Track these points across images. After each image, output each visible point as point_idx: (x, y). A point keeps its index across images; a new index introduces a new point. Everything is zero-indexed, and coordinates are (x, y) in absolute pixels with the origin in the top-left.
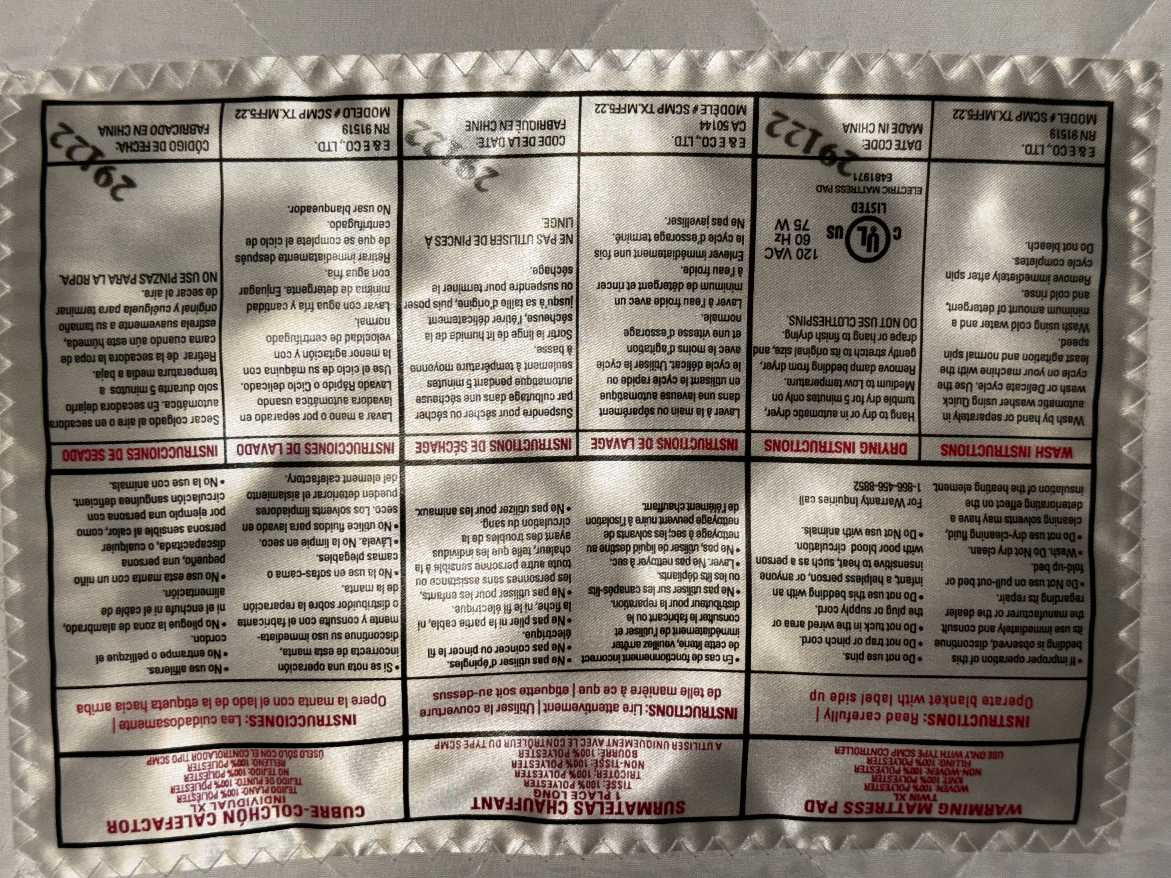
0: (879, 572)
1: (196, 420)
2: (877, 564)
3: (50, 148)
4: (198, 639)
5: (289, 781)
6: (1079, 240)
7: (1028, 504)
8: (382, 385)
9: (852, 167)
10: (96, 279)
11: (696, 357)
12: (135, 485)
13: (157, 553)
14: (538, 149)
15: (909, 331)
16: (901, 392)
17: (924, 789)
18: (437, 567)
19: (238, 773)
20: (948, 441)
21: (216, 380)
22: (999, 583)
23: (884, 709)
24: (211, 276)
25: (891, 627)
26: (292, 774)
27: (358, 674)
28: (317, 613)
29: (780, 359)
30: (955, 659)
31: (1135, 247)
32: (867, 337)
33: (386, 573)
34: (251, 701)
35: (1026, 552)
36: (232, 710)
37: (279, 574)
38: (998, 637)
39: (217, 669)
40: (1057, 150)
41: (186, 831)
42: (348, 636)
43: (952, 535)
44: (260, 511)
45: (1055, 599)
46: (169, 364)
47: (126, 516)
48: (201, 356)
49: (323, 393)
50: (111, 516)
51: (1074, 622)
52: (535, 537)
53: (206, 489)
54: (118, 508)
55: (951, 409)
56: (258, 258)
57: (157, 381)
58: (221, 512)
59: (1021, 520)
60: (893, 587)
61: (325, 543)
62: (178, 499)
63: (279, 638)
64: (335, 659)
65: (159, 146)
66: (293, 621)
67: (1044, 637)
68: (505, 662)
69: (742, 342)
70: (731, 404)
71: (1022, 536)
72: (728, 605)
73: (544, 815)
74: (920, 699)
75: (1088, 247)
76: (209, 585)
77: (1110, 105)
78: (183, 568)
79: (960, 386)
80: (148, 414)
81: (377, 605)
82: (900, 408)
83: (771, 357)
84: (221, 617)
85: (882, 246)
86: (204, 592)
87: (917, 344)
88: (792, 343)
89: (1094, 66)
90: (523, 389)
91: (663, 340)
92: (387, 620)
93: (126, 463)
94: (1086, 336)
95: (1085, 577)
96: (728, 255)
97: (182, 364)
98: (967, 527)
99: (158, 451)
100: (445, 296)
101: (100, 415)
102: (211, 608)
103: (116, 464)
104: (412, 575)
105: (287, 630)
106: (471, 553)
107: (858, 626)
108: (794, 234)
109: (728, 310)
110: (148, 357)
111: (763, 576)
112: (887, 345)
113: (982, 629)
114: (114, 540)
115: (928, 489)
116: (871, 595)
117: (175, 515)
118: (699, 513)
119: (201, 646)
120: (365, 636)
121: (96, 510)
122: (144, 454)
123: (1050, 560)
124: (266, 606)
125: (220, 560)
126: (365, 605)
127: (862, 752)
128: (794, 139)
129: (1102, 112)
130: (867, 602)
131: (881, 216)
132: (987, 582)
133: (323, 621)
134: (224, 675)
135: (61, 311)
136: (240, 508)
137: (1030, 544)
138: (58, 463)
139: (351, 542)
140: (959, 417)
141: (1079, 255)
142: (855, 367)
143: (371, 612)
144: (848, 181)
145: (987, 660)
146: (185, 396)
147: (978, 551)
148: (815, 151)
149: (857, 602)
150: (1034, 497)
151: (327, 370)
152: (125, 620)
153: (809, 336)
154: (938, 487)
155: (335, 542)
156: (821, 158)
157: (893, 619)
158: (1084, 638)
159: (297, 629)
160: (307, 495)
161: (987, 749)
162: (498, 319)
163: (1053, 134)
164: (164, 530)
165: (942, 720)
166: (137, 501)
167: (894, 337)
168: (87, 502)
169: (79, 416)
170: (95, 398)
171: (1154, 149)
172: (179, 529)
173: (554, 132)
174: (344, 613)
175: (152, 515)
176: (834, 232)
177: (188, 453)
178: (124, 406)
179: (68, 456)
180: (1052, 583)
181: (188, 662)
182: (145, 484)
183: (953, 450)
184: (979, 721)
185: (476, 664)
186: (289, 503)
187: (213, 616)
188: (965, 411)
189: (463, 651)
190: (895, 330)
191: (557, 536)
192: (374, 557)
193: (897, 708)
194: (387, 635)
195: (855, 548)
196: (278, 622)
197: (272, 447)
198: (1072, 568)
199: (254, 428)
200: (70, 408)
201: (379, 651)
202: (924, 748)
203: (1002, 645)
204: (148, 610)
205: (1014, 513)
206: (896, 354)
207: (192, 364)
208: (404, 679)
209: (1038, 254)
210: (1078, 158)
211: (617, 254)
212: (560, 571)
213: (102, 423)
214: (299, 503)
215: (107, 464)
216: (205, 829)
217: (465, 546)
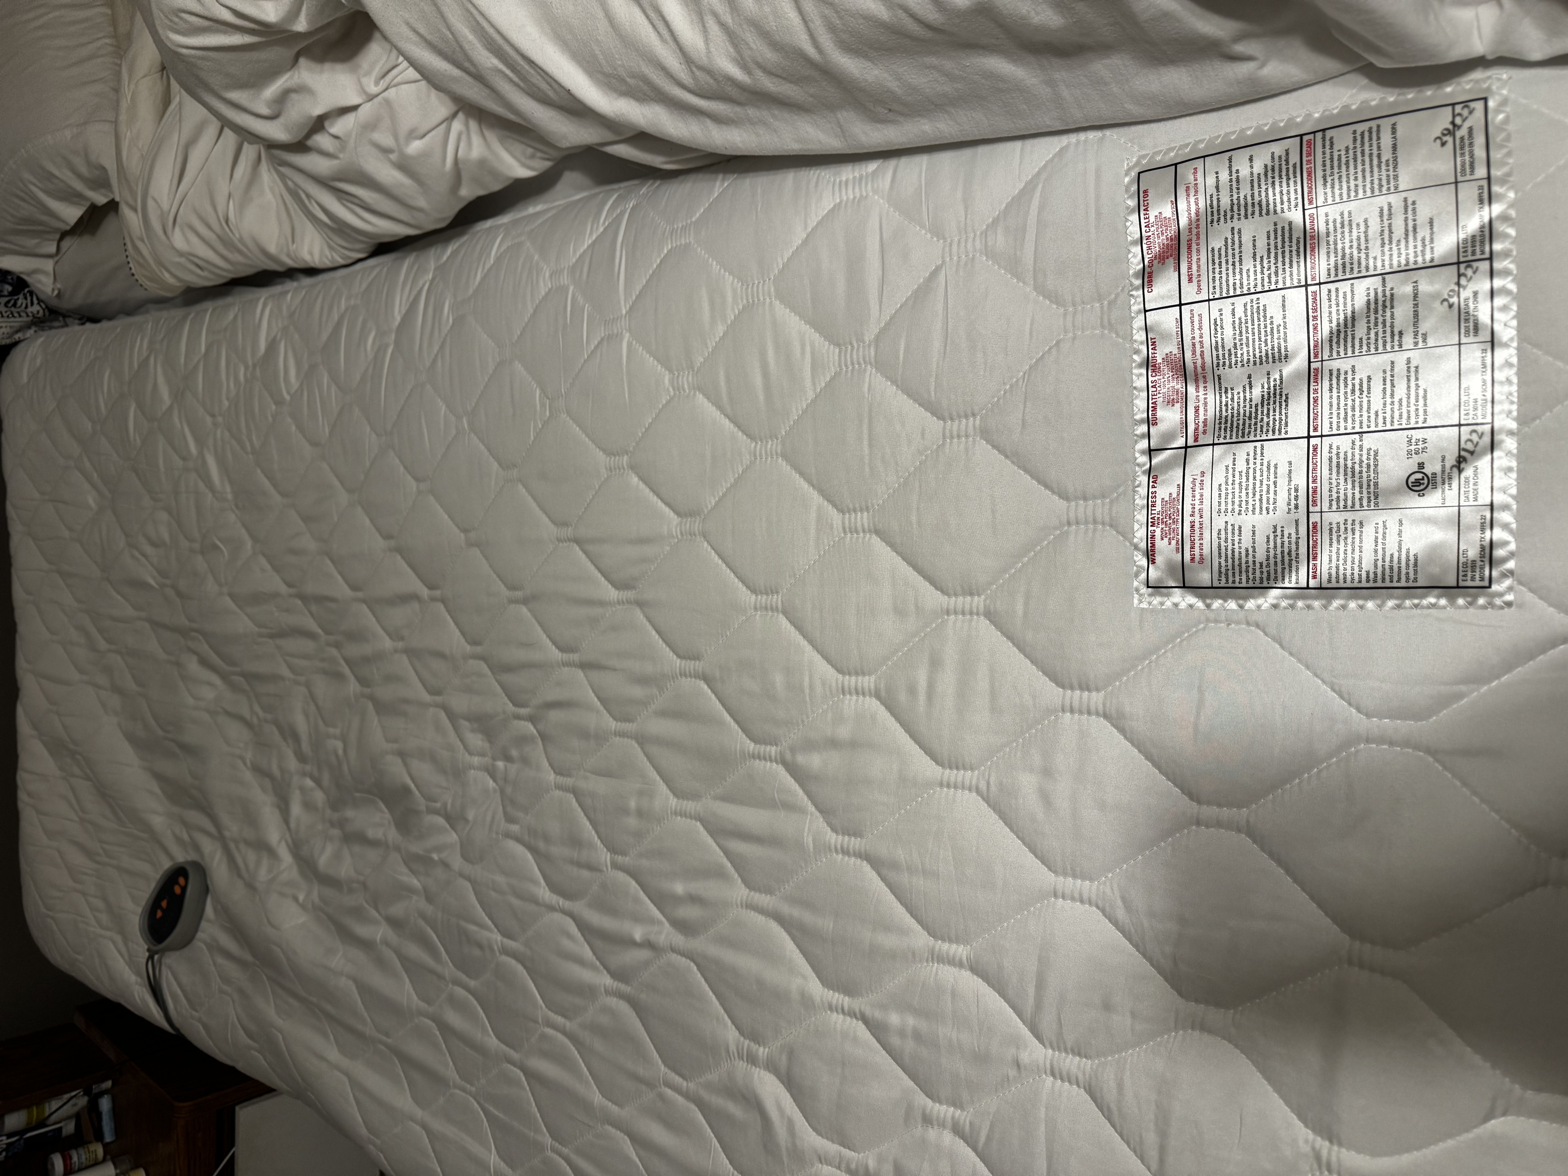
0: (1257, 497)
1: (1326, 193)
2: (1261, 495)
3: (1461, 106)
4: (1225, 212)
5: (1164, 260)
6: (1419, 576)
7: (1291, 560)
8: (1344, 272)
9: (1455, 470)
10: (1394, 138)
11: (1357, 409)
12: (1295, 173)
13: (1264, 187)
14: (1463, 325)
15: (1372, 504)
16: (1342, 503)
17: (1163, 522)
18: (1258, 307)
19: (1167, 239)
20: (1319, 525)
21: (1345, 199)
22: (1254, 547)
23: (1197, 502)
24: (1396, 188)
25: (1233, 502)
26: (1167, 261)
27: (1211, 280)
28: (1237, 259)
29: (1357, 447)
30: (1220, 530)
31: (1416, 601)
32: (1369, 485)
33: (1256, 286)
34: (1198, 238)
35: (1268, 559)
36: (1194, 231)
37: (1255, 240)
38: (1230, 548)
39: (1212, 222)
40: (1465, 564)
41: (1143, 221)
42: (1227, 274)
43: (1275, 527)
44: (1283, 228)
45: (1247, 571)
46: (1352, 178)
47: (1280, 171)
48: (1356, 192)
49: (1340, 246)
50: (1280, 165)
51: (1237, 580)
52: (1273, 348)
53: (1293, 203)
54: (1284, 167)
55: (1334, 526)
56: (1406, 208)
57: (1344, 173)
58: (1283, 211)
59: (1283, 557)
60: (1251, 502)
61: (1269, 257)
62: (1288, 192)
63: (1226, 245)
64: (1217, 270)
65: (1463, 155)
66: (1233, 250)
67: (1230, 567)
68: (1217, 342)
69: (1365, 429)
70: (1335, 426)
71: (1275, 557)
72: (1243, 433)
73: (1150, 368)
74: (1201, 517)
75: (1415, 580)
76: (1250, 212)
77: (1490, 587)
78: (1257, 198)
79: (1346, 529)
80: (1328, 172)
81: (1241, 284)
82: (1334, 503)
83: (1358, 443)
84: (1235, 220)
85: (1414, 488)
86: (1246, 210)
87: (1366, 508)
88: (1365, 452)
89: (1511, 580)
90: (1342, 336)
91: (1365, 393)
92: (1235, 289)
93: (1305, 167)
94: (1371, 582)
95: (1257, 584)
96: (1409, 417)
97: (1352, 183)
98: (1279, 533)
99: (1311, 180)
100: (1388, 293)
101: (1328, 151)
102: (1239, 215)
103: (1304, 163)
104: (1254, 297)
105: (1230, 248)
106: (1265, 321)
107: (1233, 488)
108: (1420, 447)
109: (1380, 420)
110: (1356, 168)
111: (1255, 447)
112: (1365, 495)
113: (1233, 540)
114: (1269, 168)
115: (1296, 516)
116: (1247, 493)
117: (1281, 192)
118: (1283, 417)
119: (1222, 213)
120: (1227, 281)
121: (1283, 158)
122: (1309, 174)
123: (1265, 570)
124: (1240, 237)
125: (1261, 215)
126: (1241, 279)
127: (1178, 495)
128: (1469, 443)
129: (1486, 583)
130: (1244, 491)
131: (1430, 486)
132: (1254, 543)
133: (1234, 262)
134: (1209, 225)
135: (1378, 126)
136: (1284, 219)
137: (1272, 561)
138: (1305, 138)
139: (1269, 269)
140: (1331, 530)
141: (1412, 576)
142: (1353, 482)
143: (1238, 282)
144: (1448, 470)
145: (1219, 544)
146: (1337, 186)
147: (1268, 538)
148: (1463, 453)
149: (1244, 488)
150: (1294, 562)
151: (1351, 247)
152: (1234, 180)
153: (1368, 459)
154: (1297, 521)
155: (1269, 262)
156: (1460, 456)
157: (1237, 503)
158: (1230, 585)
159: (1230, 251)
160: (1291, 246)
161: (1180, 546)
162: (1376, 318)
163: (1474, 561)
164: (1274, 189)
165: (1192, 526)
166: (1287, 175)
167: (1369, 498)
168: (1287, 154)
169: (1328, 143)
170: (1336, 148)
171: (1468, 608)
172: (1274, 195)
173: (1472, 331)
174: (1237, 270)
175: (1281, 182)
176: (1421, 465)
177: (1310, 192)
178: (1332, 161)
179: (1309, 142)
180: (1254, 569)
181: (1215, 210)
182: (1295, 177)
183: (1315, 527)
184: (1193, 542)
185: (1216, 330)
186: (1287, 239)
187: (1236, 216)
188: (1334, 532)
189: (1222, 324)
190: (1372, 498)
191: (1274, 357)
192: (1263, 280)
193: (1197, 507)
194: (1228, 290)
195: (1268, 486)
196: (1233, 244)
197: (1313, 229)
198: (1261, 579)
199: (1322, 220)
200: (1331, 138)
201: (1221, 288)
202: (1180, 520)
203: (1226, 550)
204: (1238, 189)
205: (1286, 553)
206: (1361, 499)
207: (1352, 187)
208: (1209, 300)
209: (1412, 558)
210: (1461, 573)
211: (1409, 368)
212: (1258, 360)
213: (1324, 153)
214: (1287, 244)
215: (1305, 159)
216: (1144, 229)
217: (1268, 318)
